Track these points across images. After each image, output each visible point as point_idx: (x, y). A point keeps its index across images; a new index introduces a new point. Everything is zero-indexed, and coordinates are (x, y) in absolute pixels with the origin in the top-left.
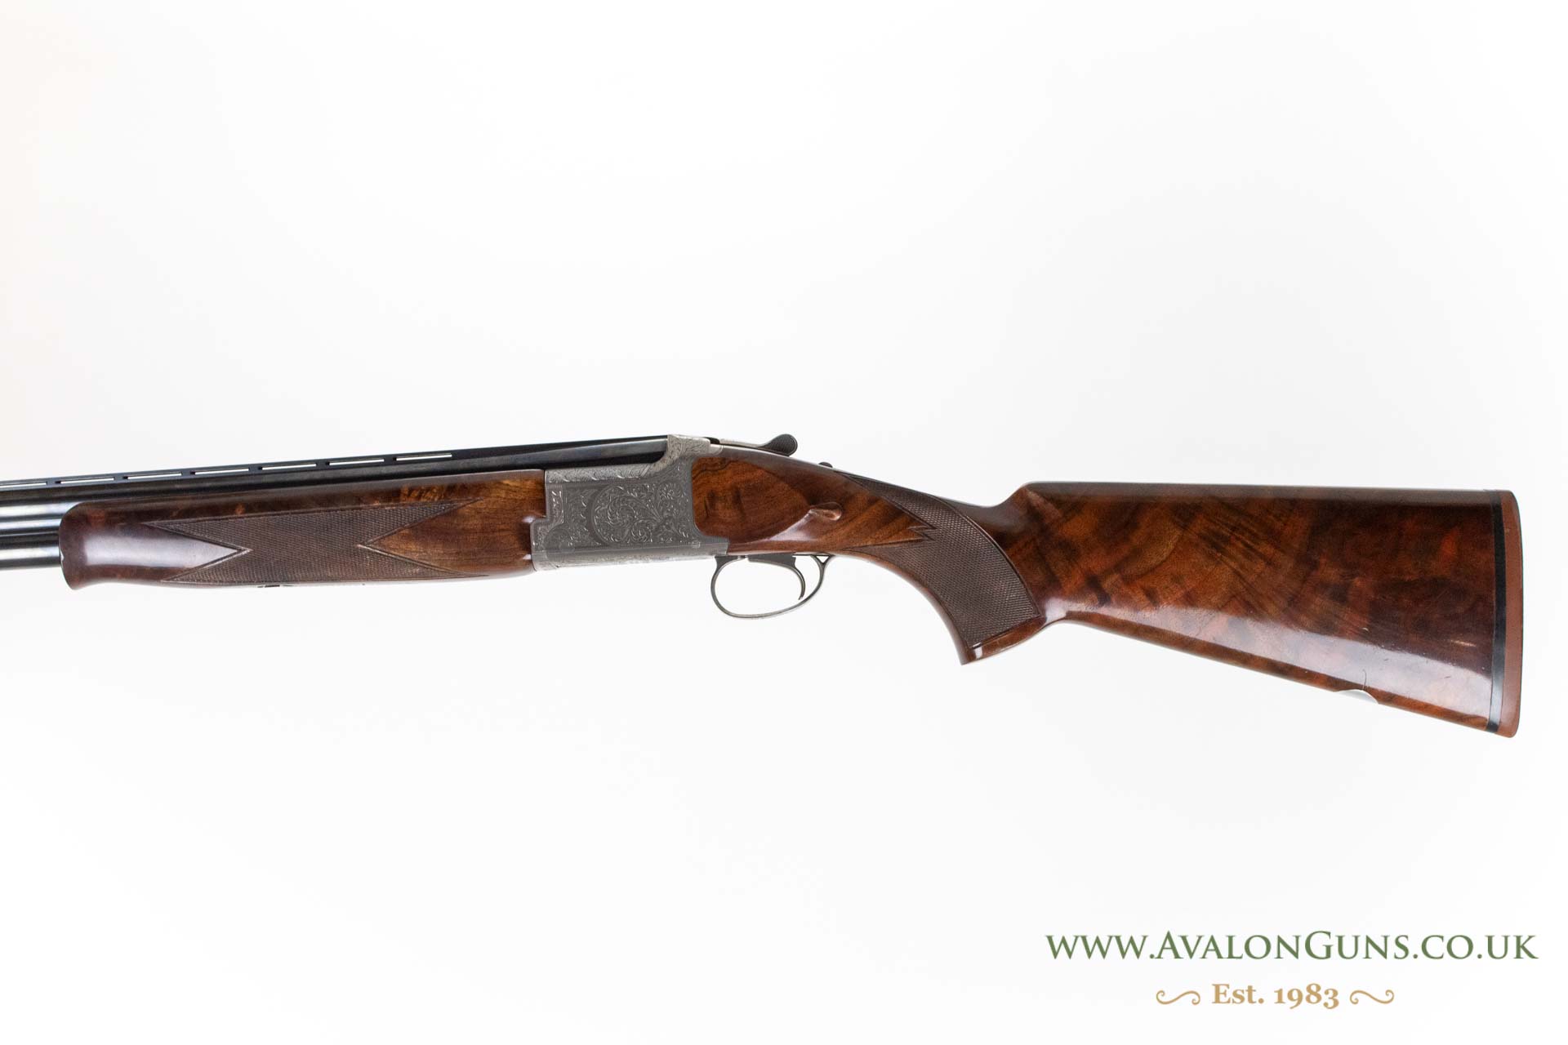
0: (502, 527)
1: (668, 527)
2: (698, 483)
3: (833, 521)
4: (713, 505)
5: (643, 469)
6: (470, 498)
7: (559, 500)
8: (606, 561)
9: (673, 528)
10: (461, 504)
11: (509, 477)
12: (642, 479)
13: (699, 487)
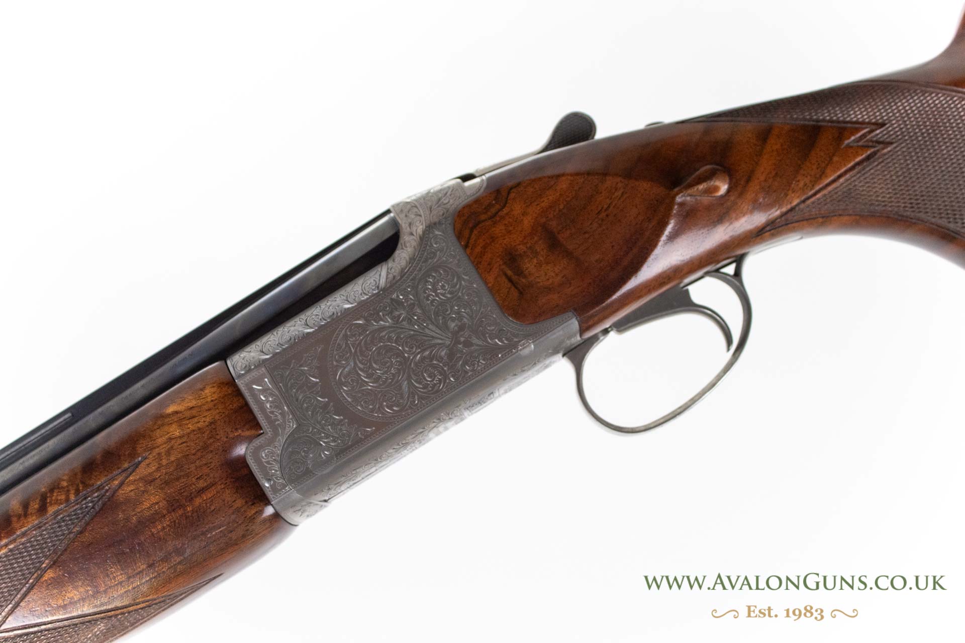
0: (201, 484)
1: (467, 344)
2: (478, 249)
3: (722, 197)
4: (520, 273)
5: (379, 276)
6: (126, 465)
7: (272, 395)
8: (397, 451)
9: (475, 341)
10: (116, 482)
11: (171, 400)
12: (384, 292)
13: (482, 254)
